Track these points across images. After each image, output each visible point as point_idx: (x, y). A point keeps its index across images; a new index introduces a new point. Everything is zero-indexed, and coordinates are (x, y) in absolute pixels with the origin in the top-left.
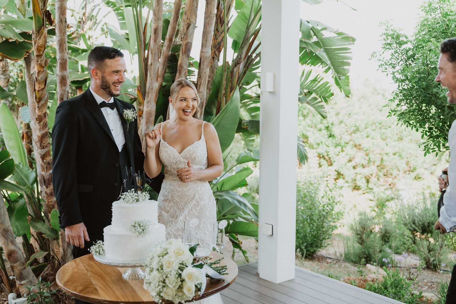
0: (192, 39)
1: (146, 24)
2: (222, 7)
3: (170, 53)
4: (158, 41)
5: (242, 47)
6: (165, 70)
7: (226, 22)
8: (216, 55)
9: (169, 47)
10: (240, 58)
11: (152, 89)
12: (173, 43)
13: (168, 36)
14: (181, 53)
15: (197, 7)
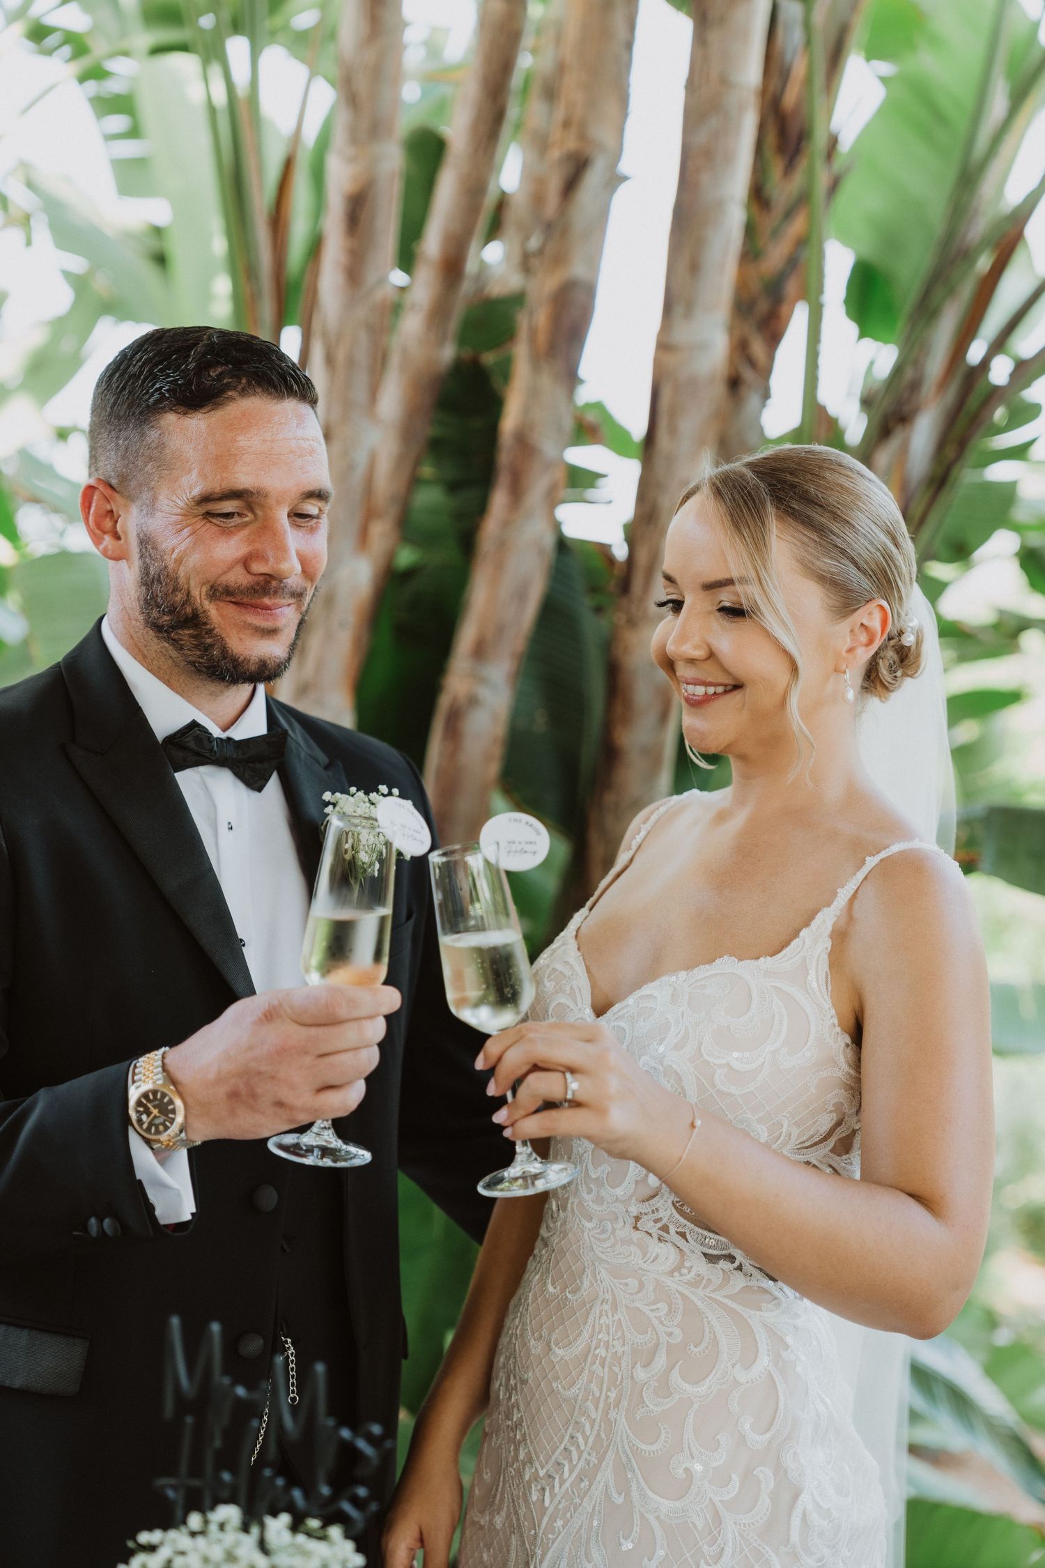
0: (594, 263)
1: (288, 166)
2: (793, 38)
3: (448, 353)
4: (371, 277)
5: (926, 311)
6: (417, 464)
7: (819, 141)
8: (752, 363)
9: (439, 313)
10: (915, 386)
11: (330, 601)
12: (466, 287)
13: (432, 243)
14: (521, 353)
15: (629, 45)
